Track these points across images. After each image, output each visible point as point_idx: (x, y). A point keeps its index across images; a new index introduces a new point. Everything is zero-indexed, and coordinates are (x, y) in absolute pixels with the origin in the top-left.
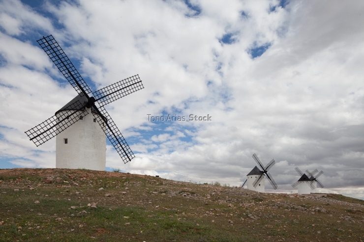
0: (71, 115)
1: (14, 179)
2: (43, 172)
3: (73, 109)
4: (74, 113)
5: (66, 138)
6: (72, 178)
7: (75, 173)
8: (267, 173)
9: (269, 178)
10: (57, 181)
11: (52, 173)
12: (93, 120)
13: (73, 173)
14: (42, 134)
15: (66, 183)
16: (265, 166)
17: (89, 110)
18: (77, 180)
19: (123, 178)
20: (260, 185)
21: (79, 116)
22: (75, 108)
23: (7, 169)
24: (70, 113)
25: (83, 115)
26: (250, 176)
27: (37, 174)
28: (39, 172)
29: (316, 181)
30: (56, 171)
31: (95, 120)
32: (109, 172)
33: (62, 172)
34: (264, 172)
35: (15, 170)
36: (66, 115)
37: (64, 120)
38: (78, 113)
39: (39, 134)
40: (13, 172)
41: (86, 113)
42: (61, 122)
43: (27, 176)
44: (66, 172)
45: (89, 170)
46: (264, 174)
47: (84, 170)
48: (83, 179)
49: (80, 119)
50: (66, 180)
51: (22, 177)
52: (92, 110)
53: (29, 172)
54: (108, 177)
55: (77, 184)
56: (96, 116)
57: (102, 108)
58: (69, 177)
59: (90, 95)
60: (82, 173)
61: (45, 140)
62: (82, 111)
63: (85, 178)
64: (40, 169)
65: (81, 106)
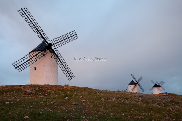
0: (38, 54)
1: (6, 93)
2: (24, 87)
3: (39, 51)
4: (40, 53)
5: (35, 67)
6: (43, 90)
7: (44, 87)
8: (139, 84)
9: (140, 86)
10: (34, 93)
11: (29, 87)
12: (50, 56)
13: (42, 87)
14: (22, 64)
15: (40, 94)
16: (137, 80)
17: (48, 51)
18: (46, 92)
19: (73, 89)
20: (135, 90)
21: (43, 54)
22: (40, 50)
23: (2, 86)
24: (37, 53)
25: (45, 53)
26: (130, 86)
27: (20, 89)
28: (22, 87)
29: (161, 87)
30: (32, 86)
31: (51, 57)
32: (63, 86)
33: (35, 87)
34: (137, 83)
35: (7, 86)
36: (36, 54)
37: (34, 56)
38: (42, 52)
39: (20, 65)
40: (5, 87)
41: (46, 52)
42: (32, 58)
43: (14, 90)
44: (38, 87)
45: (51, 85)
46: (137, 84)
47: (48, 85)
48: (49, 91)
49: (43, 56)
50: (39, 92)
51: (11, 91)
52: (49, 51)
53: (15, 88)
54: (64, 89)
55: (47, 94)
56: (52, 54)
57: (56, 49)
58: (40, 90)
59: (49, 42)
60: (47, 87)
61: (23, 68)
62: (44, 51)
63: (50, 90)
64: (22, 86)
65: (44, 48)
